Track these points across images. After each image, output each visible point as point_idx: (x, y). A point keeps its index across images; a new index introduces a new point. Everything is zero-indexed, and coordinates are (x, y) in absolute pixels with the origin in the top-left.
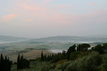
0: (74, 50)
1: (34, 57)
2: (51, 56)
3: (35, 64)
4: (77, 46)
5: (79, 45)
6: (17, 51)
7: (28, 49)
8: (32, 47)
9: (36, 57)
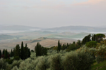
0: (89, 40)
1: (47, 46)
2: (65, 45)
3: (50, 52)
4: (92, 36)
5: (95, 35)
6: (31, 40)
7: (41, 38)
8: (45, 37)
9: (49, 46)
